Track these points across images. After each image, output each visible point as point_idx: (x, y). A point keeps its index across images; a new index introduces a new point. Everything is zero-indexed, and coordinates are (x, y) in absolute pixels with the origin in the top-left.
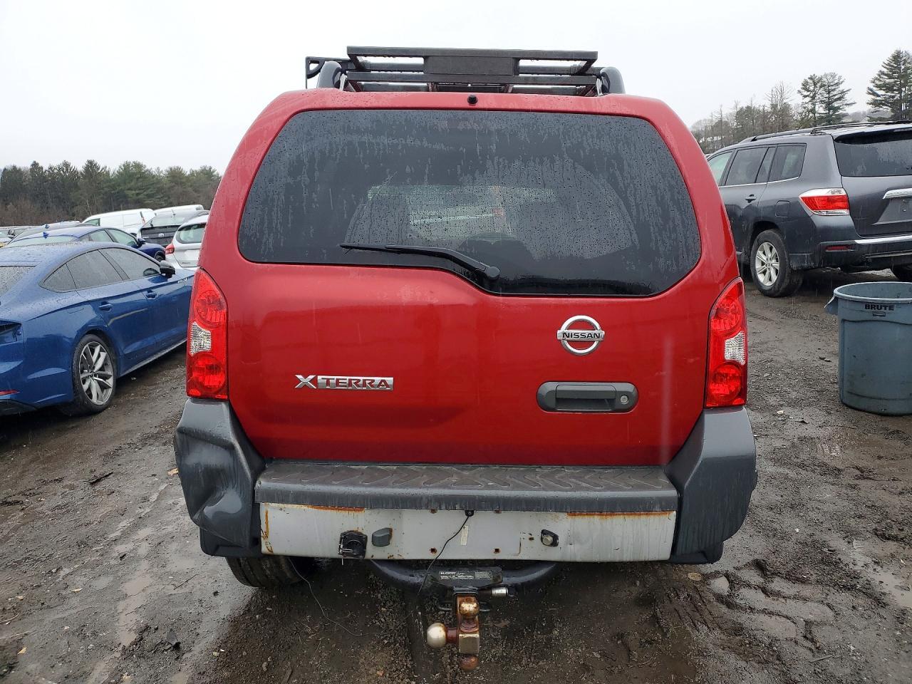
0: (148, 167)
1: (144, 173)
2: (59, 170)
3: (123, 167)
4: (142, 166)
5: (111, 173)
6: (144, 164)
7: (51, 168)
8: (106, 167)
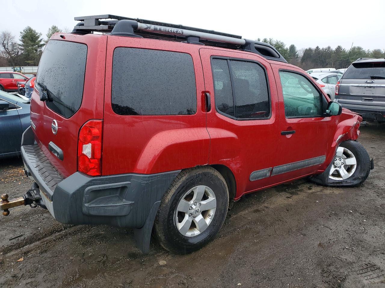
0: (364, 49)
1: (361, 52)
2: (325, 50)
3: (352, 49)
4: (361, 49)
5: (346, 51)
6: (362, 48)
7: (323, 49)
8: (344, 49)
